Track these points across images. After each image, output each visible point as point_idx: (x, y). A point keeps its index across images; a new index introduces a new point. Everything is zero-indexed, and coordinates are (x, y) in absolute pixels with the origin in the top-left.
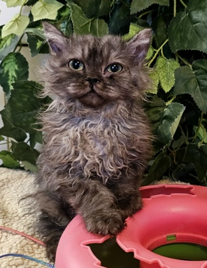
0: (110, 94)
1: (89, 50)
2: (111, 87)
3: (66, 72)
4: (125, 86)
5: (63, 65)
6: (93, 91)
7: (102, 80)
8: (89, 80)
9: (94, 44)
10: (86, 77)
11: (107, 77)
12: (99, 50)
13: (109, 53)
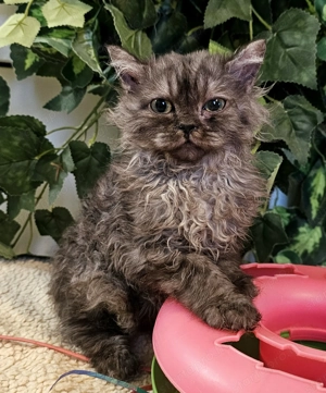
0: (212, 143)
1: (179, 83)
2: (213, 134)
3: (150, 118)
4: (232, 127)
5: (144, 106)
6: (188, 142)
7: (201, 125)
8: (183, 128)
9: (184, 73)
10: (177, 123)
11: (206, 120)
12: (192, 82)
13: (206, 84)
